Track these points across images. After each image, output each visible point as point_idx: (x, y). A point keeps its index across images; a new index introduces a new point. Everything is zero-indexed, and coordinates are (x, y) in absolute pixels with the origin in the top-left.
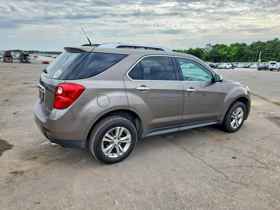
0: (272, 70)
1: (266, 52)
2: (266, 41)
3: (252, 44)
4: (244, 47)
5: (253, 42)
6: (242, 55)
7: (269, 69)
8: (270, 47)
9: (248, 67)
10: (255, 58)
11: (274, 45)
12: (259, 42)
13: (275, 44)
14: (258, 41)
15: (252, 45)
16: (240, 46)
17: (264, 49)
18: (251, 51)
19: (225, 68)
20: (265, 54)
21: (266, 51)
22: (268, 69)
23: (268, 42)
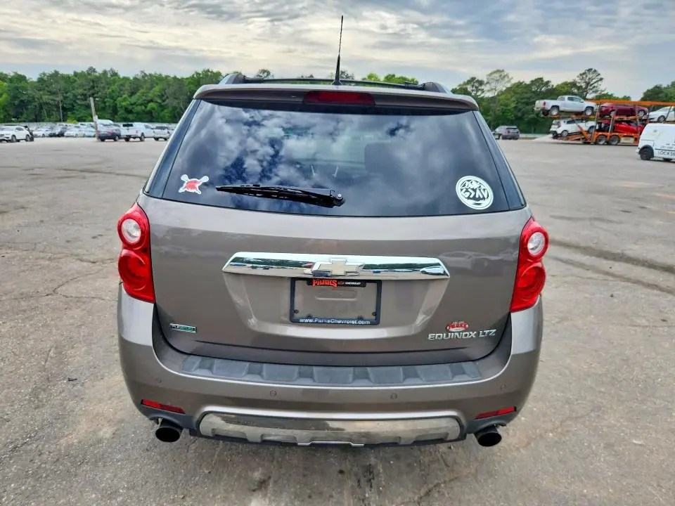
0: (127, 139)
1: (78, 99)
2: (71, 73)
3: (39, 77)
4: (23, 84)
5: (41, 72)
6: (23, 104)
7: (122, 138)
8: (84, 88)
9: (61, 135)
10: (58, 111)
11: (91, 84)
12: (56, 73)
13: (93, 81)
14: (53, 72)
15: (41, 80)
16: (11, 80)
17: (74, 92)
18: (44, 94)
19: (14, 139)
20: (78, 101)
21: (79, 97)
22: (120, 138)
23: (76, 74)
